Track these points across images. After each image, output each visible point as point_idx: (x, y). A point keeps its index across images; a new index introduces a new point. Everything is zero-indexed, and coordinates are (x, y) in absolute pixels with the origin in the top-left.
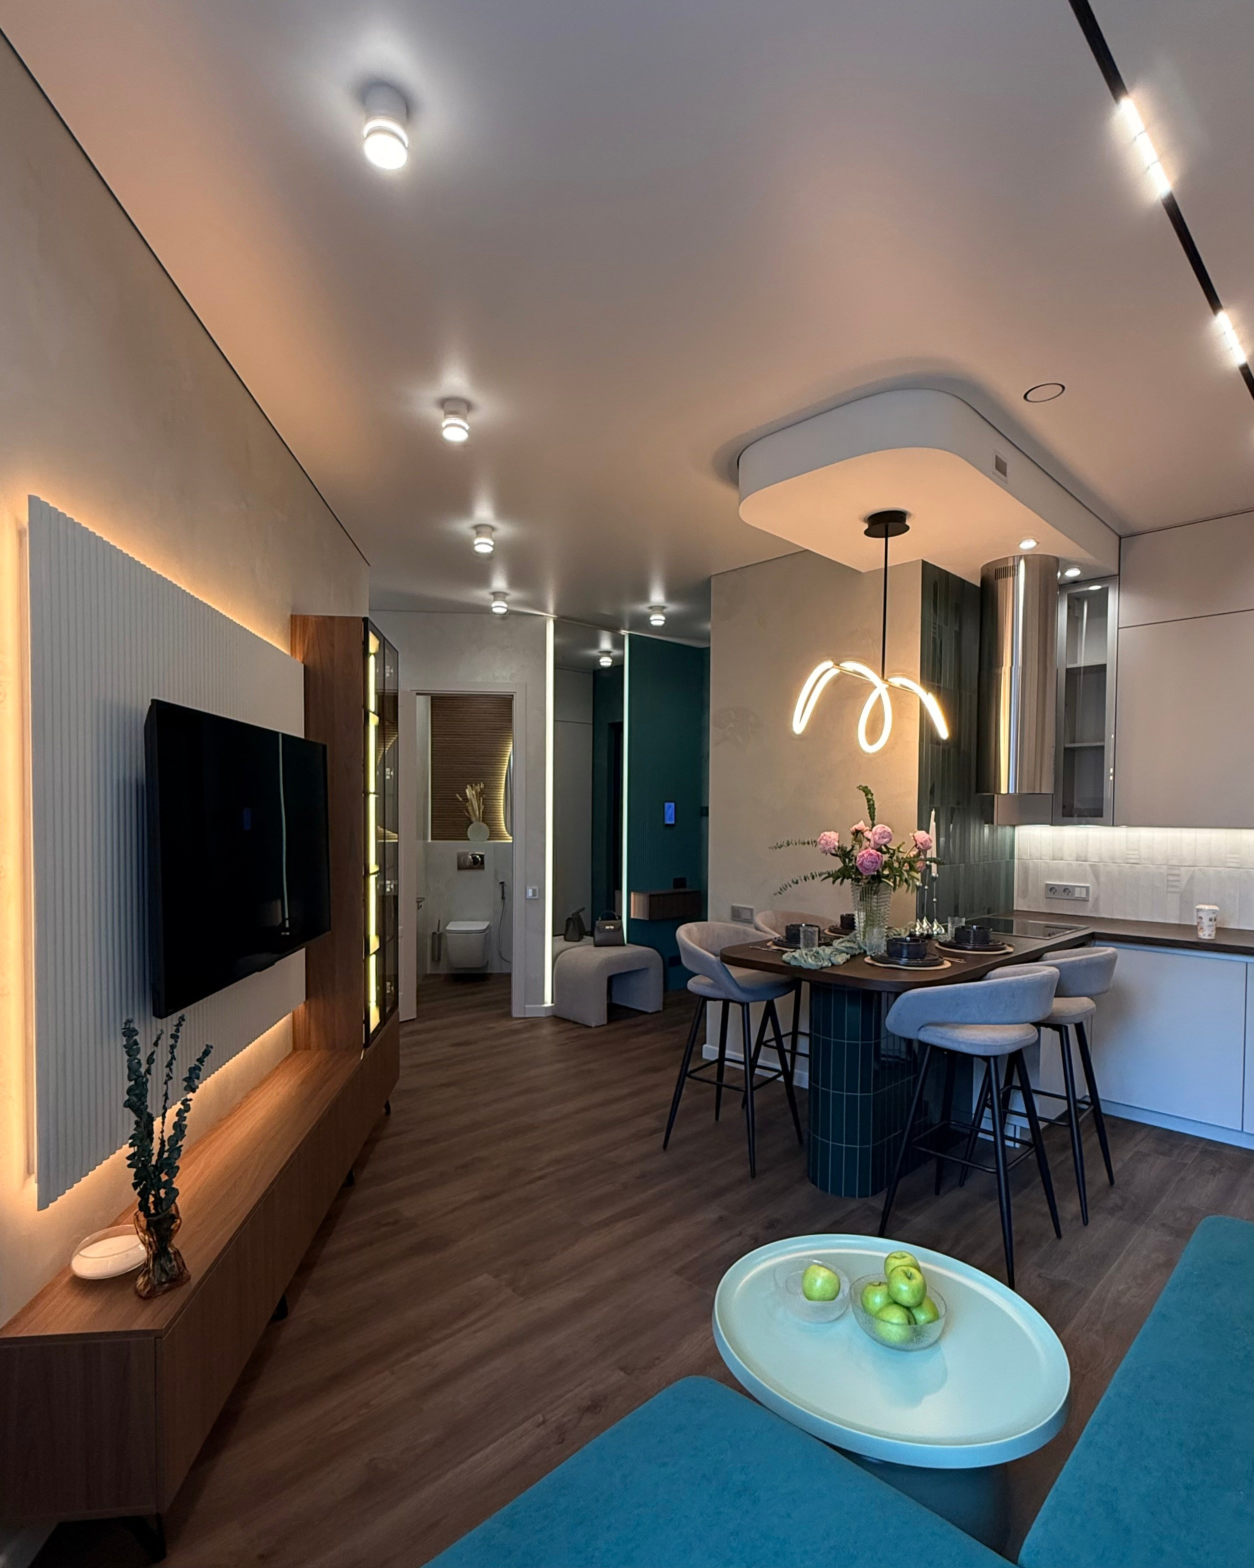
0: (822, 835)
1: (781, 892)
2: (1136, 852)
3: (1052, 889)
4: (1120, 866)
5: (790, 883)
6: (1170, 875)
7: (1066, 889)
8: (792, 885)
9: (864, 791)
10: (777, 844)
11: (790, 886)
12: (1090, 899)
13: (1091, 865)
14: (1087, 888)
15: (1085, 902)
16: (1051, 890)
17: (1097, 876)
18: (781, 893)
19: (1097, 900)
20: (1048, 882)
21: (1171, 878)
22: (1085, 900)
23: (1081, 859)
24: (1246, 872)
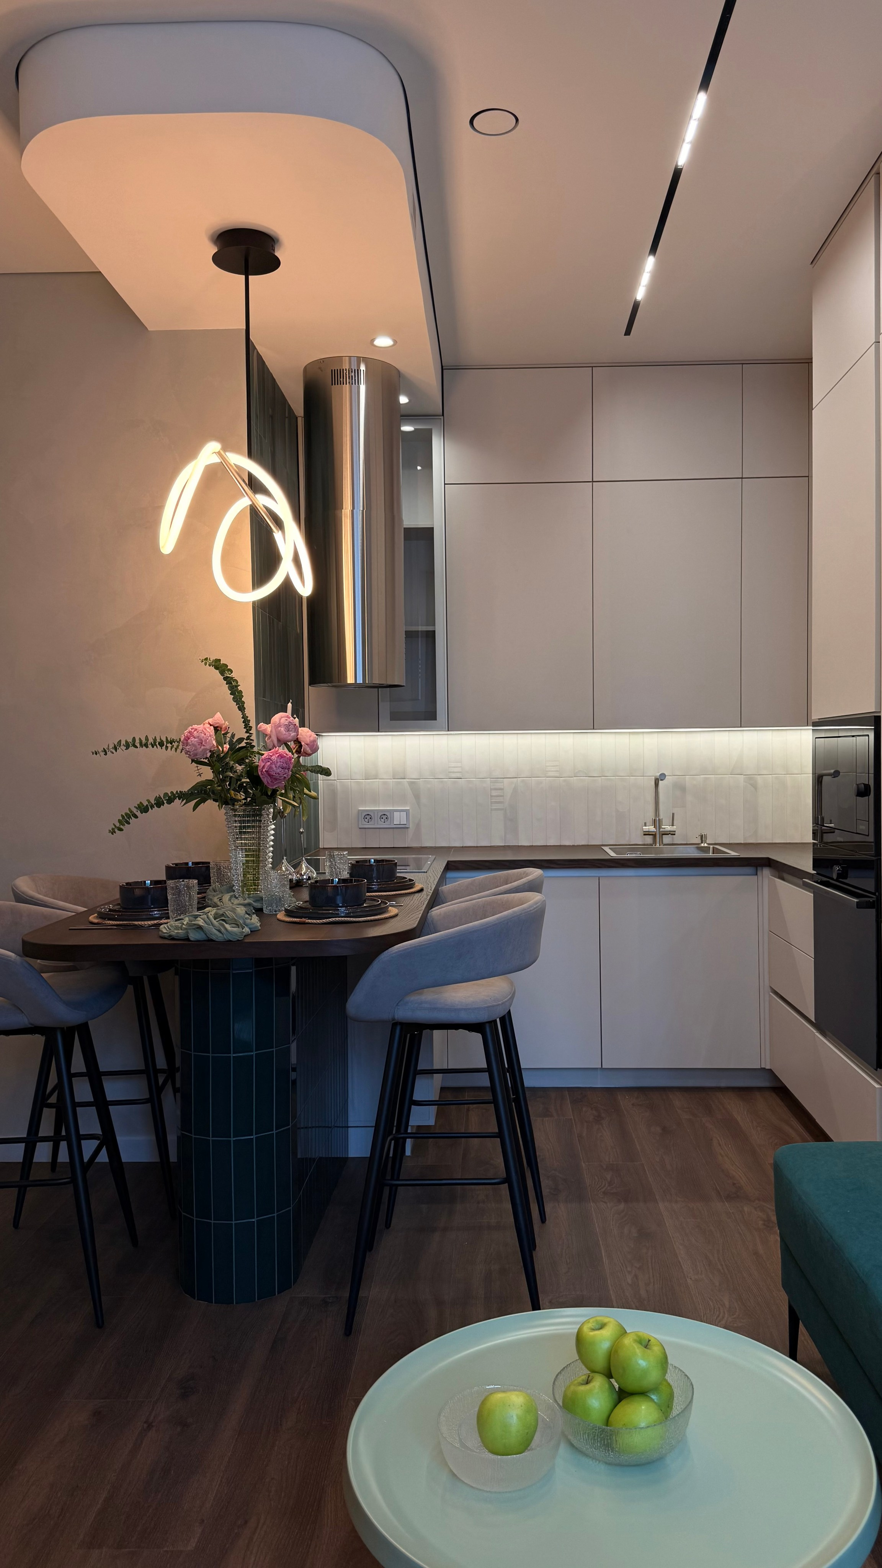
0: (190, 729)
1: (121, 827)
2: (459, 765)
3: (368, 816)
4: (442, 781)
5: (135, 810)
6: (496, 789)
7: (385, 816)
8: (138, 813)
9: (216, 668)
10: (108, 746)
11: (136, 817)
12: (411, 827)
13: (412, 784)
14: (407, 811)
15: (406, 829)
16: (365, 818)
17: (417, 797)
18: (121, 830)
19: (418, 826)
20: (360, 809)
21: (494, 793)
22: (404, 828)
23: (399, 775)
24: (564, 781)
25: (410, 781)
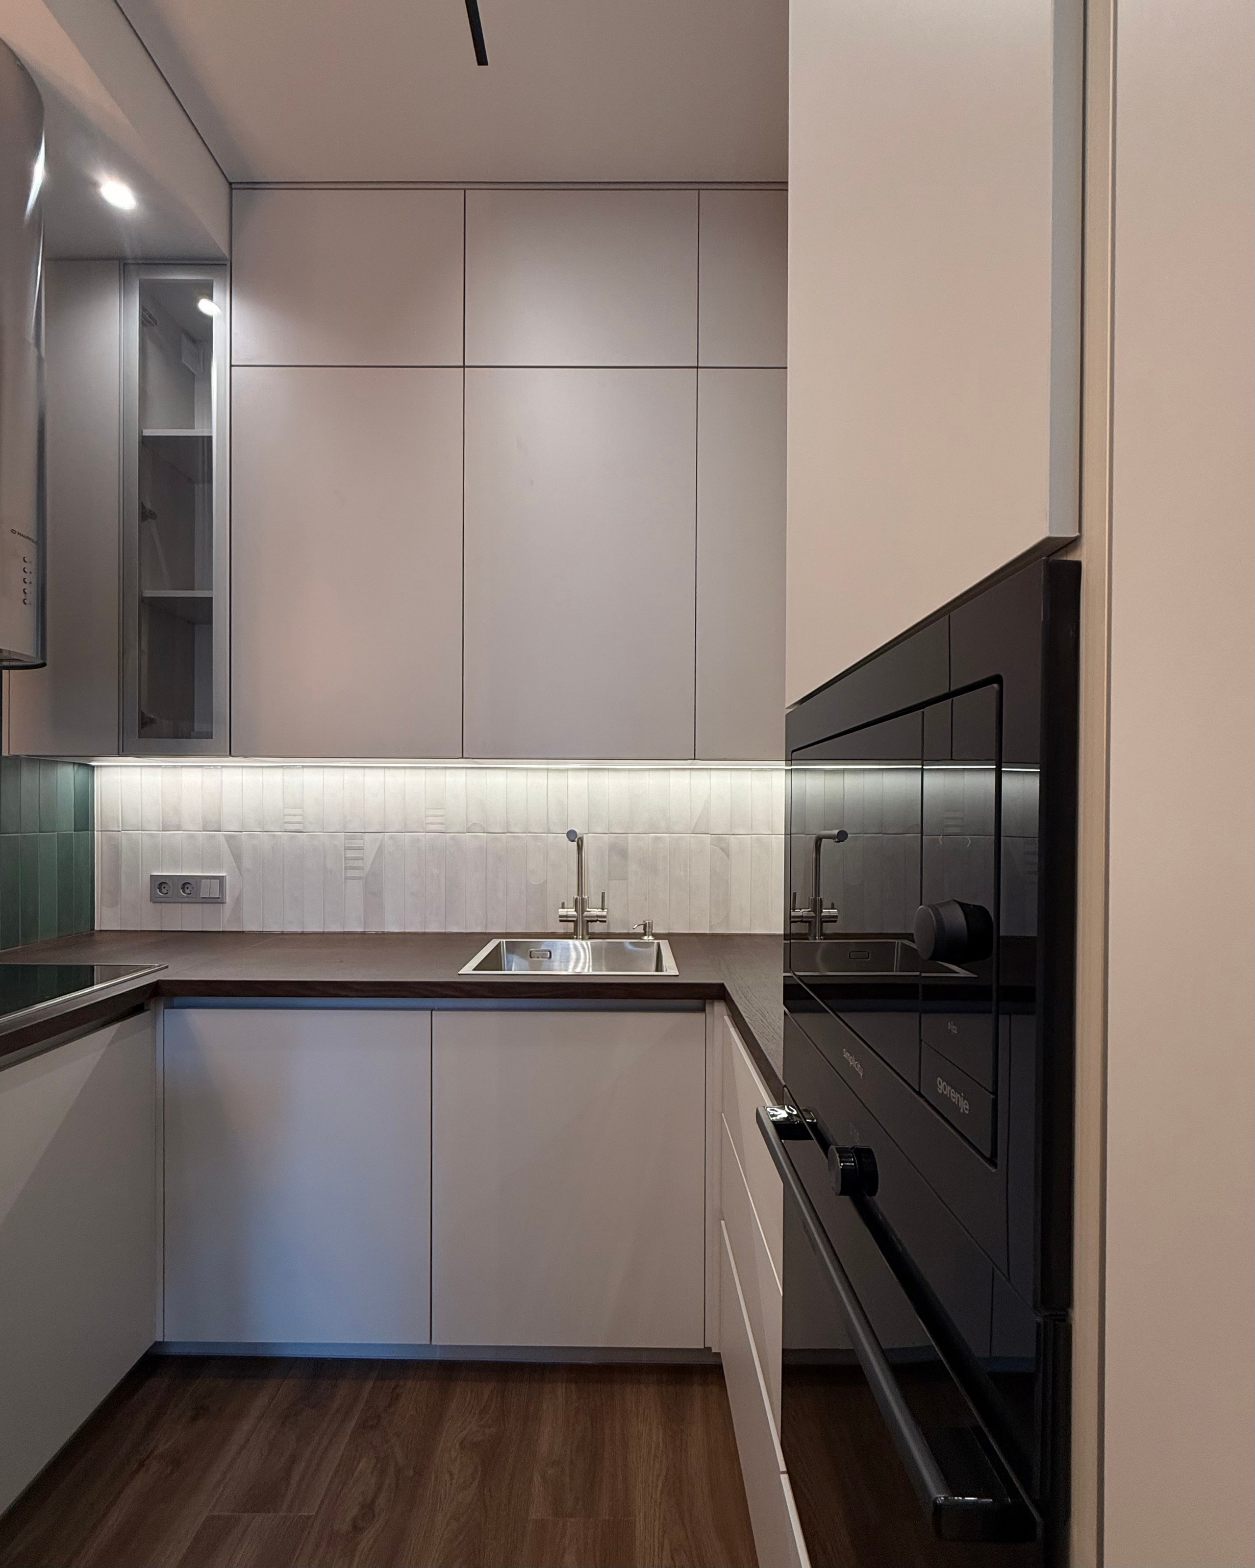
2: (299, 811)
4: (275, 835)
6: (350, 848)
7: (186, 884)
12: (228, 900)
13: (230, 839)
14: (221, 879)
15: (221, 904)
16: (160, 885)
17: (237, 857)
19: (238, 901)
20: (152, 873)
21: (350, 854)
22: (220, 902)
23: (211, 826)
24: (453, 838)
25: (229, 835)
